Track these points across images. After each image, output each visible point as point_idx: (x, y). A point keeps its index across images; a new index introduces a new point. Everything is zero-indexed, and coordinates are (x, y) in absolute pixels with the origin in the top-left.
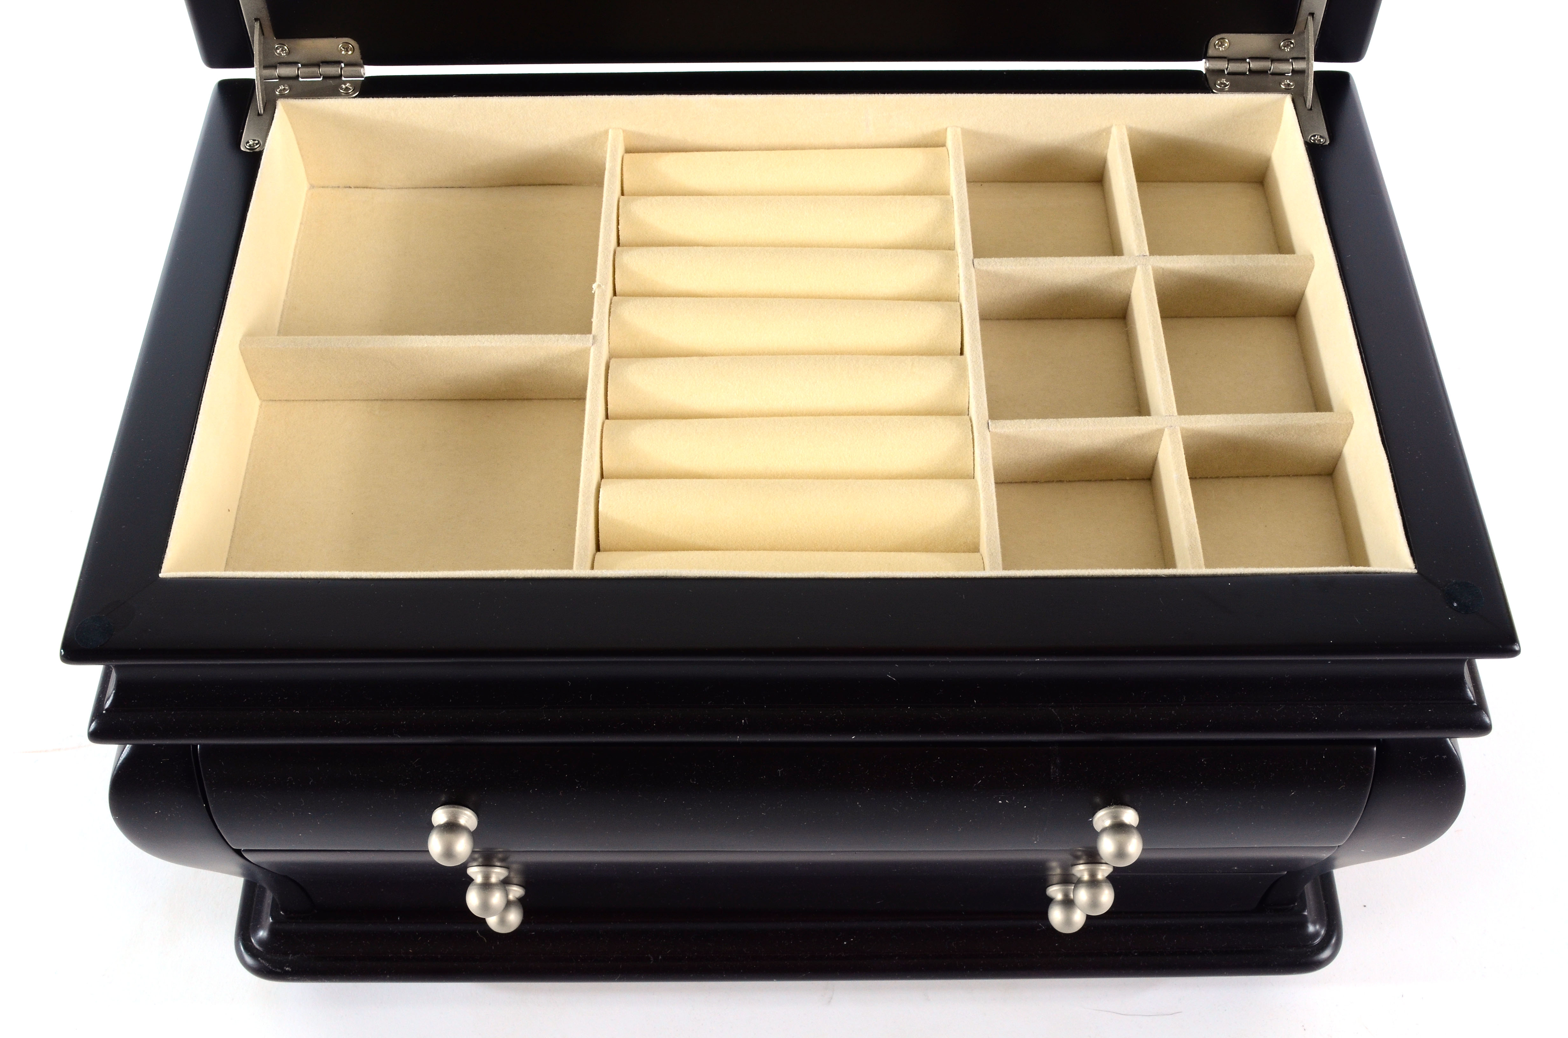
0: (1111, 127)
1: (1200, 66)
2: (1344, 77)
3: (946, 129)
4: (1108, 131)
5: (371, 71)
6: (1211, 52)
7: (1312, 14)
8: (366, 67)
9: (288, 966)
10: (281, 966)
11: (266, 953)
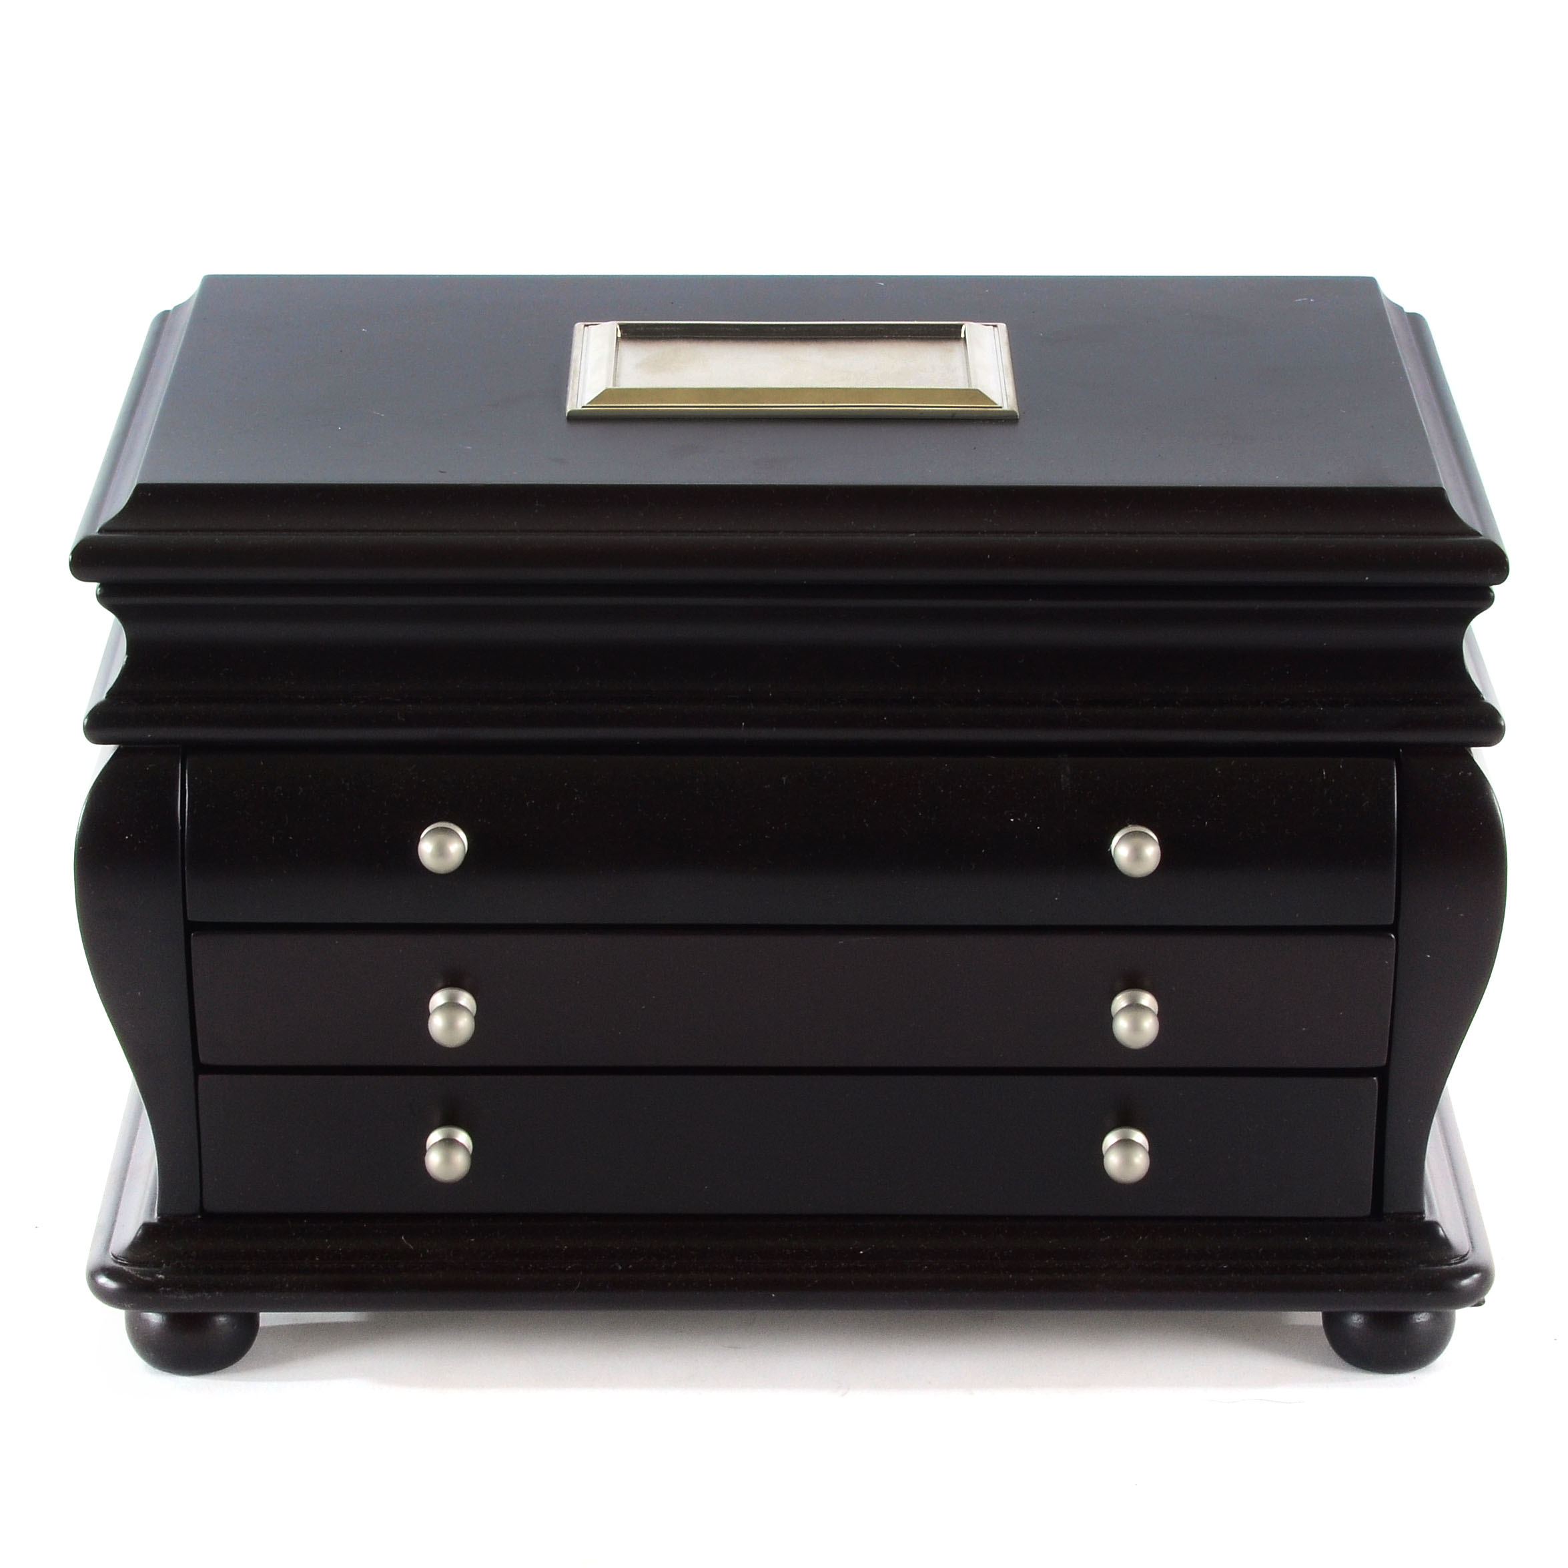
9: (162, 1274)
10: (152, 1274)
11: (133, 1265)
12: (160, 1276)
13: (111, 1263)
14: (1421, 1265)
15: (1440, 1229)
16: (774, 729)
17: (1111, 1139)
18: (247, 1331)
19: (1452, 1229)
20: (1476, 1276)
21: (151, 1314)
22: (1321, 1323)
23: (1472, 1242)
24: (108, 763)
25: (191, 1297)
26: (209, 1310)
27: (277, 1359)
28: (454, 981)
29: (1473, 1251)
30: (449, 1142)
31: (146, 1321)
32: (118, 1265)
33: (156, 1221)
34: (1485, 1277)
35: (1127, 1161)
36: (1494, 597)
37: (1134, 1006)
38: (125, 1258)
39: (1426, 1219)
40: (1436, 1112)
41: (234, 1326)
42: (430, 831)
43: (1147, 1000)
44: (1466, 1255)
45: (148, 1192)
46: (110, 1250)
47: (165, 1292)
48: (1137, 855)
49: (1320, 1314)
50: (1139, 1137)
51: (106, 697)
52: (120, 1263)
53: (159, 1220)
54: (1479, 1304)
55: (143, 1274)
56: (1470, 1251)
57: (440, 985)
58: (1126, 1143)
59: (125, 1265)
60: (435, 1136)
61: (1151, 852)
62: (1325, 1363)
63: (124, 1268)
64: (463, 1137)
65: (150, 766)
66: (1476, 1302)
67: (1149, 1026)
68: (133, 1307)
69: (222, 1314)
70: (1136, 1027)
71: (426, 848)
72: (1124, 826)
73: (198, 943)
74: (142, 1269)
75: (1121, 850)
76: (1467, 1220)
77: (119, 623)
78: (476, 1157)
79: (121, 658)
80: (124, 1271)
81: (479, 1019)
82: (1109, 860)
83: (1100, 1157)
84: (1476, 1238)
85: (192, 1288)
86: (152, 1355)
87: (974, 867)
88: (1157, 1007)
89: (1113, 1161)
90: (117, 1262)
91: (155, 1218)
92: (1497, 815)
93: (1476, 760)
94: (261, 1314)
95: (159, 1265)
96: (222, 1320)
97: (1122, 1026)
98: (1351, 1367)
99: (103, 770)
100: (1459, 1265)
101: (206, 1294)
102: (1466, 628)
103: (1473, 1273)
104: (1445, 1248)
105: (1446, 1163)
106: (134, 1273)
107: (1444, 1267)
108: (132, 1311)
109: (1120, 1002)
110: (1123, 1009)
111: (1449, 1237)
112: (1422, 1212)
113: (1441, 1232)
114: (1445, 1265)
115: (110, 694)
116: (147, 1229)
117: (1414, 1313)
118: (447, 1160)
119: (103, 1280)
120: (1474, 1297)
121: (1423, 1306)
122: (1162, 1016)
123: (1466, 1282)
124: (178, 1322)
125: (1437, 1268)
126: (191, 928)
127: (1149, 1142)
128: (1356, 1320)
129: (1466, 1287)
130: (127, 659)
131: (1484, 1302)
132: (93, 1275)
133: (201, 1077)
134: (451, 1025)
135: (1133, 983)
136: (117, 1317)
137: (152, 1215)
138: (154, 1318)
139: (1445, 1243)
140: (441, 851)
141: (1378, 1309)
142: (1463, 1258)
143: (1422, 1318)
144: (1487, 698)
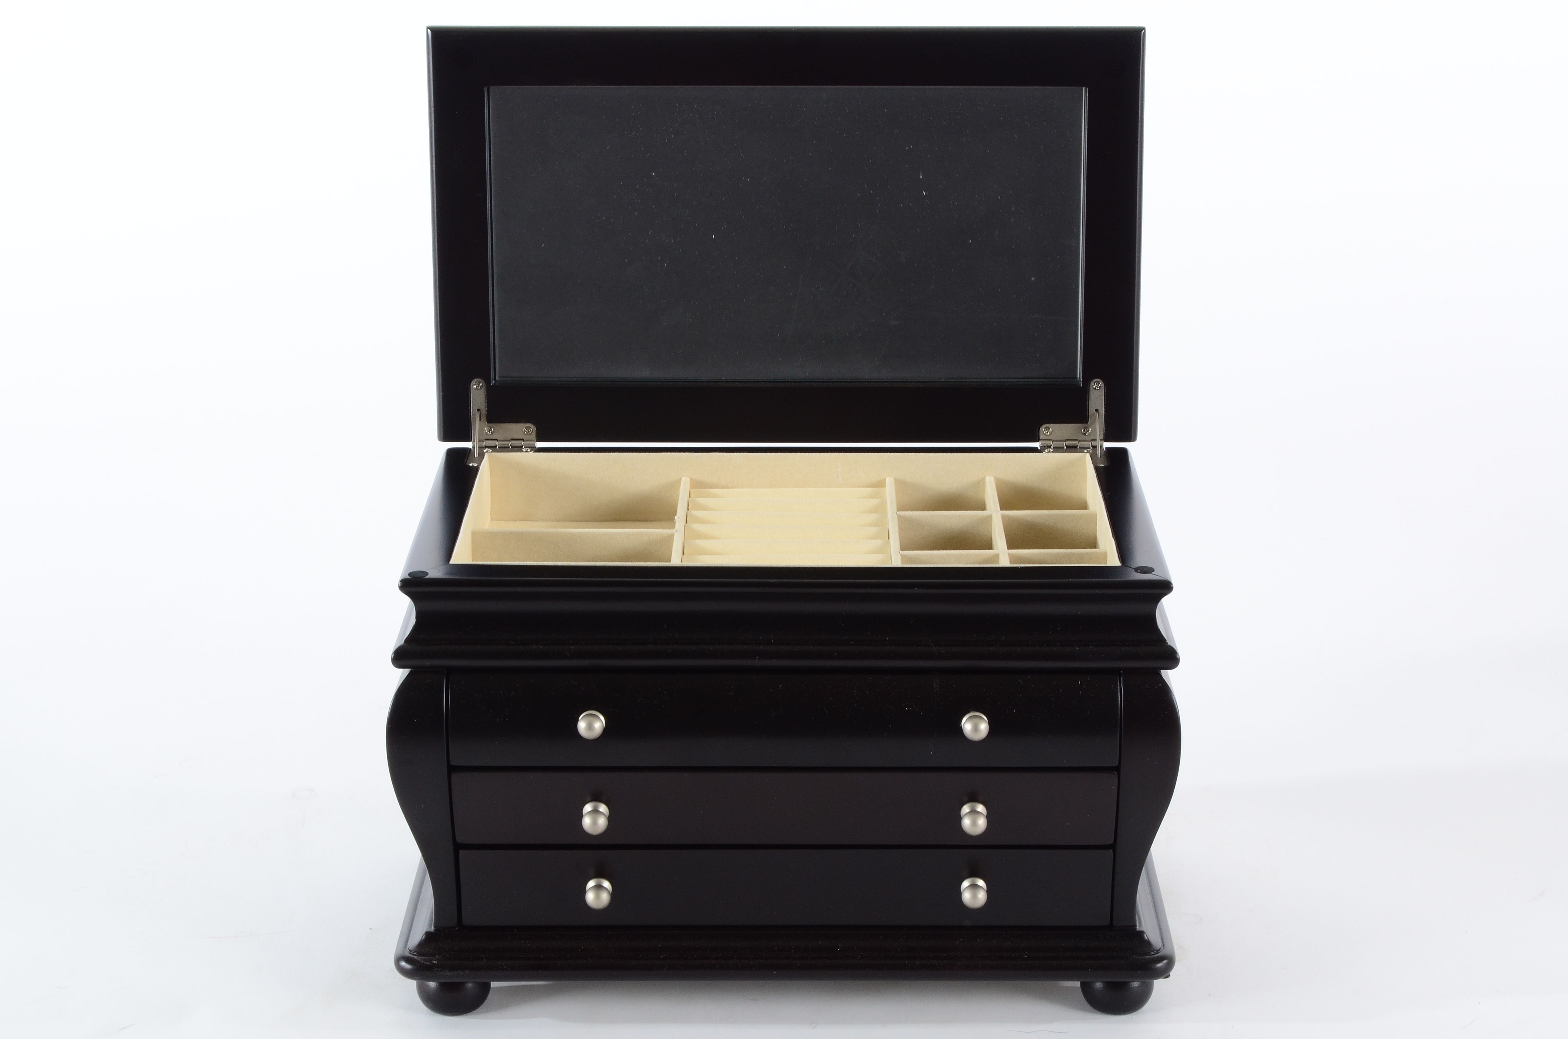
0: (985, 477)
1: (1037, 445)
2: (1124, 452)
3: (885, 479)
4: (983, 481)
5: (539, 445)
6: (1041, 437)
7: (1097, 410)
8: (537, 443)
9: (435, 961)
10: (430, 961)
11: (420, 956)
12: (434, 962)
13: (407, 954)
14: (1135, 956)
15: (1145, 935)
16: (774, 660)
17: (966, 884)
18: (484, 991)
19: (1152, 935)
20: (1165, 961)
21: (432, 983)
22: (1079, 986)
23: (1163, 942)
24: (405, 679)
25: (452, 973)
26: (464, 981)
27: (501, 1006)
28: (597, 798)
29: (1163, 947)
30: (599, 887)
31: (428, 986)
32: (411, 955)
33: (433, 931)
34: (1170, 961)
35: (974, 897)
36: (1173, 587)
37: (973, 812)
38: (415, 951)
39: (1138, 929)
40: (1144, 866)
41: (476, 989)
42: (585, 716)
43: (981, 808)
44: (1160, 950)
45: (429, 915)
46: (408, 947)
47: (437, 970)
48: (976, 728)
49: (1079, 982)
50: (981, 883)
51: (404, 643)
52: (413, 954)
53: (434, 930)
54: (1167, 977)
55: (425, 960)
56: (1162, 948)
57: (589, 799)
58: (974, 886)
59: (416, 955)
60: (591, 884)
61: (984, 727)
62: (1082, 1009)
63: (415, 957)
64: (606, 884)
65: (429, 680)
66: (1164, 976)
67: (982, 823)
68: (420, 979)
69: (469, 982)
70: (974, 823)
71: (582, 725)
72: (968, 712)
73: (455, 777)
74: (425, 958)
75: (967, 725)
76: (1160, 929)
77: (412, 603)
78: (614, 895)
79: (413, 621)
80: (415, 959)
81: (610, 819)
82: (960, 730)
83: (959, 894)
84: (1165, 940)
85: (452, 968)
86: (431, 1005)
87: (885, 735)
88: (986, 810)
89: (967, 897)
90: (411, 954)
91: (432, 929)
92: (1175, 708)
93: (1164, 678)
94: (492, 983)
95: (434, 955)
96: (470, 985)
97: (966, 823)
98: (1097, 1011)
99: (402, 682)
100: (1156, 955)
101: (460, 972)
102: (1157, 604)
103: (1164, 960)
104: (1148, 946)
105: (1149, 896)
106: (420, 960)
107: (1147, 957)
108: (418, 981)
109: (966, 809)
110: (967, 813)
111: (1150, 939)
112: (1135, 926)
113: (1146, 937)
114: (1147, 956)
115: (407, 641)
116: (428, 935)
117: (1130, 982)
118: (598, 897)
119: (403, 964)
120: (1164, 973)
121: (1136, 978)
122: (988, 817)
123: (1159, 965)
124: (445, 987)
125: (1143, 957)
126: (452, 769)
127: (986, 885)
128: (1099, 985)
129: (1160, 967)
130: (416, 621)
131: (1169, 976)
132: (398, 960)
133: (461, 852)
134: (594, 822)
135: (973, 798)
136: (412, 985)
137: (430, 927)
138: (432, 984)
139: (1148, 943)
140: (590, 727)
141: (1111, 980)
142: (1158, 951)
143: (1135, 984)
144: (1170, 643)
